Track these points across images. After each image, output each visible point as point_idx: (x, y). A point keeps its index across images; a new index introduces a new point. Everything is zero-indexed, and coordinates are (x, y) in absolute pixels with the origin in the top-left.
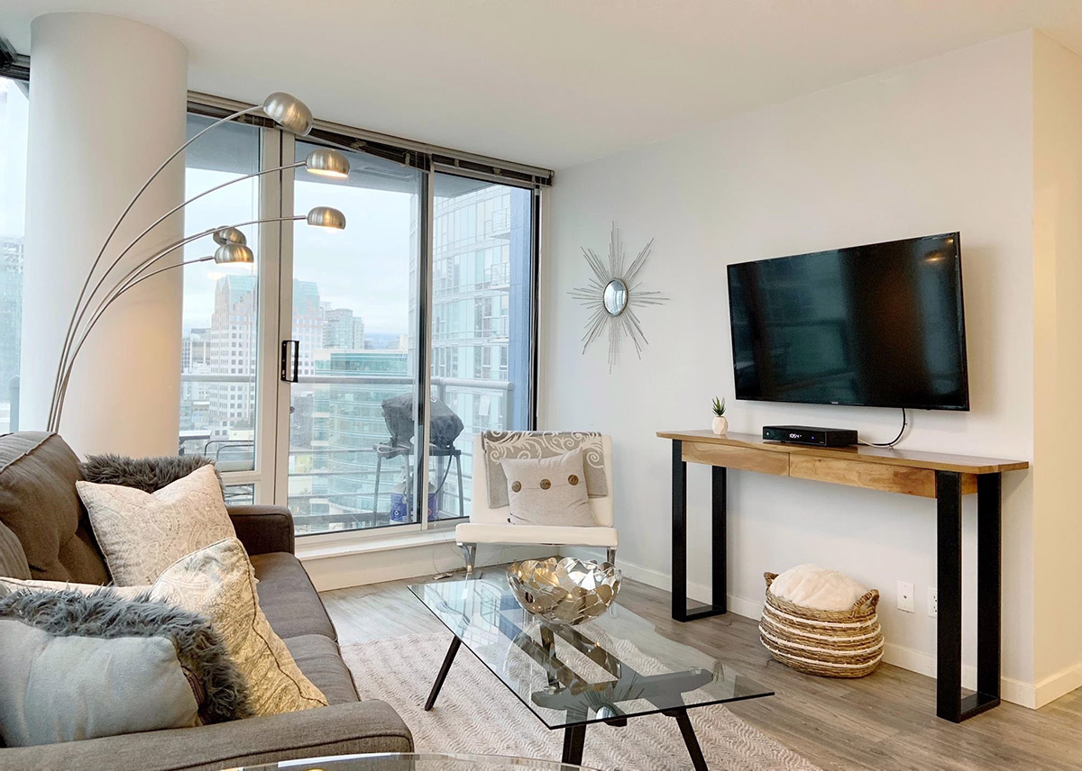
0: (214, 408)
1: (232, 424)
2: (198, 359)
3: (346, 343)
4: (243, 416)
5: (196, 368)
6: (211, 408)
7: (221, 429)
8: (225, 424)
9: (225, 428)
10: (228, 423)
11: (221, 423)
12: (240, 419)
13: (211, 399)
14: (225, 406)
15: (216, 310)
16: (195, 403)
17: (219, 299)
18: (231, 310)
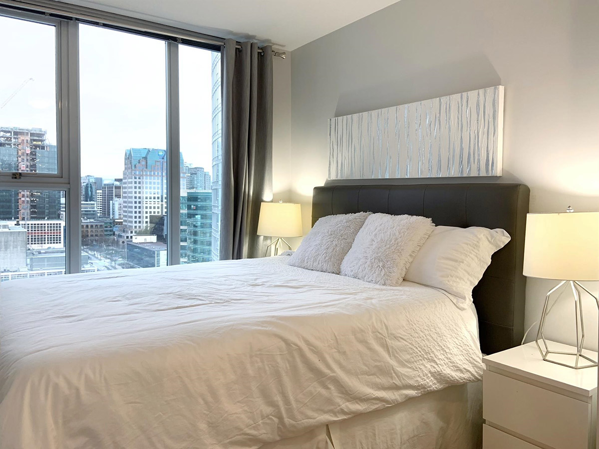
0: (126, 224)
1: (136, 232)
2: (118, 196)
3: (201, 187)
4: (142, 228)
5: (117, 201)
6: (124, 223)
7: (130, 235)
8: (132, 232)
9: (132, 235)
10: (134, 232)
11: (130, 232)
12: (140, 229)
13: (125, 219)
14: (131, 222)
15: (125, 168)
16: (116, 221)
17: (126, 161)
18: (133, 168)
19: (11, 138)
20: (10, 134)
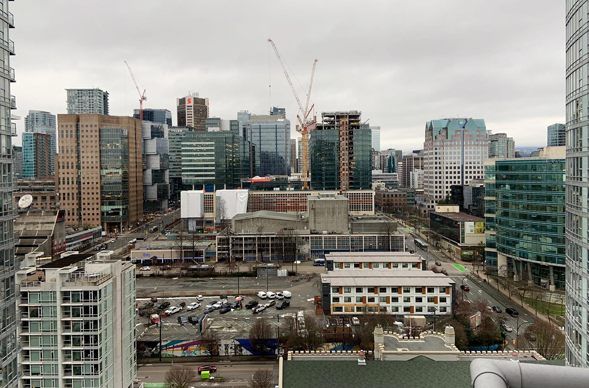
0: (427, 193)
1: (436, 202)
2: (417, 167)
3: (503, 154)
4: (442, 197)
5: (416, 171)
6: (425, 193)
7: (431, 204)
8: (433, 202)
9: (433, 204)
10: (434, 201)
11: (431, 201)
12: (441, 199)
13: (425, 188)
14: (432, 192)
15: (426, 140)
16: (416, 190)
17: (427, 133)
18: (434, 139)
19: (334, 121)
20: (333, 118)
